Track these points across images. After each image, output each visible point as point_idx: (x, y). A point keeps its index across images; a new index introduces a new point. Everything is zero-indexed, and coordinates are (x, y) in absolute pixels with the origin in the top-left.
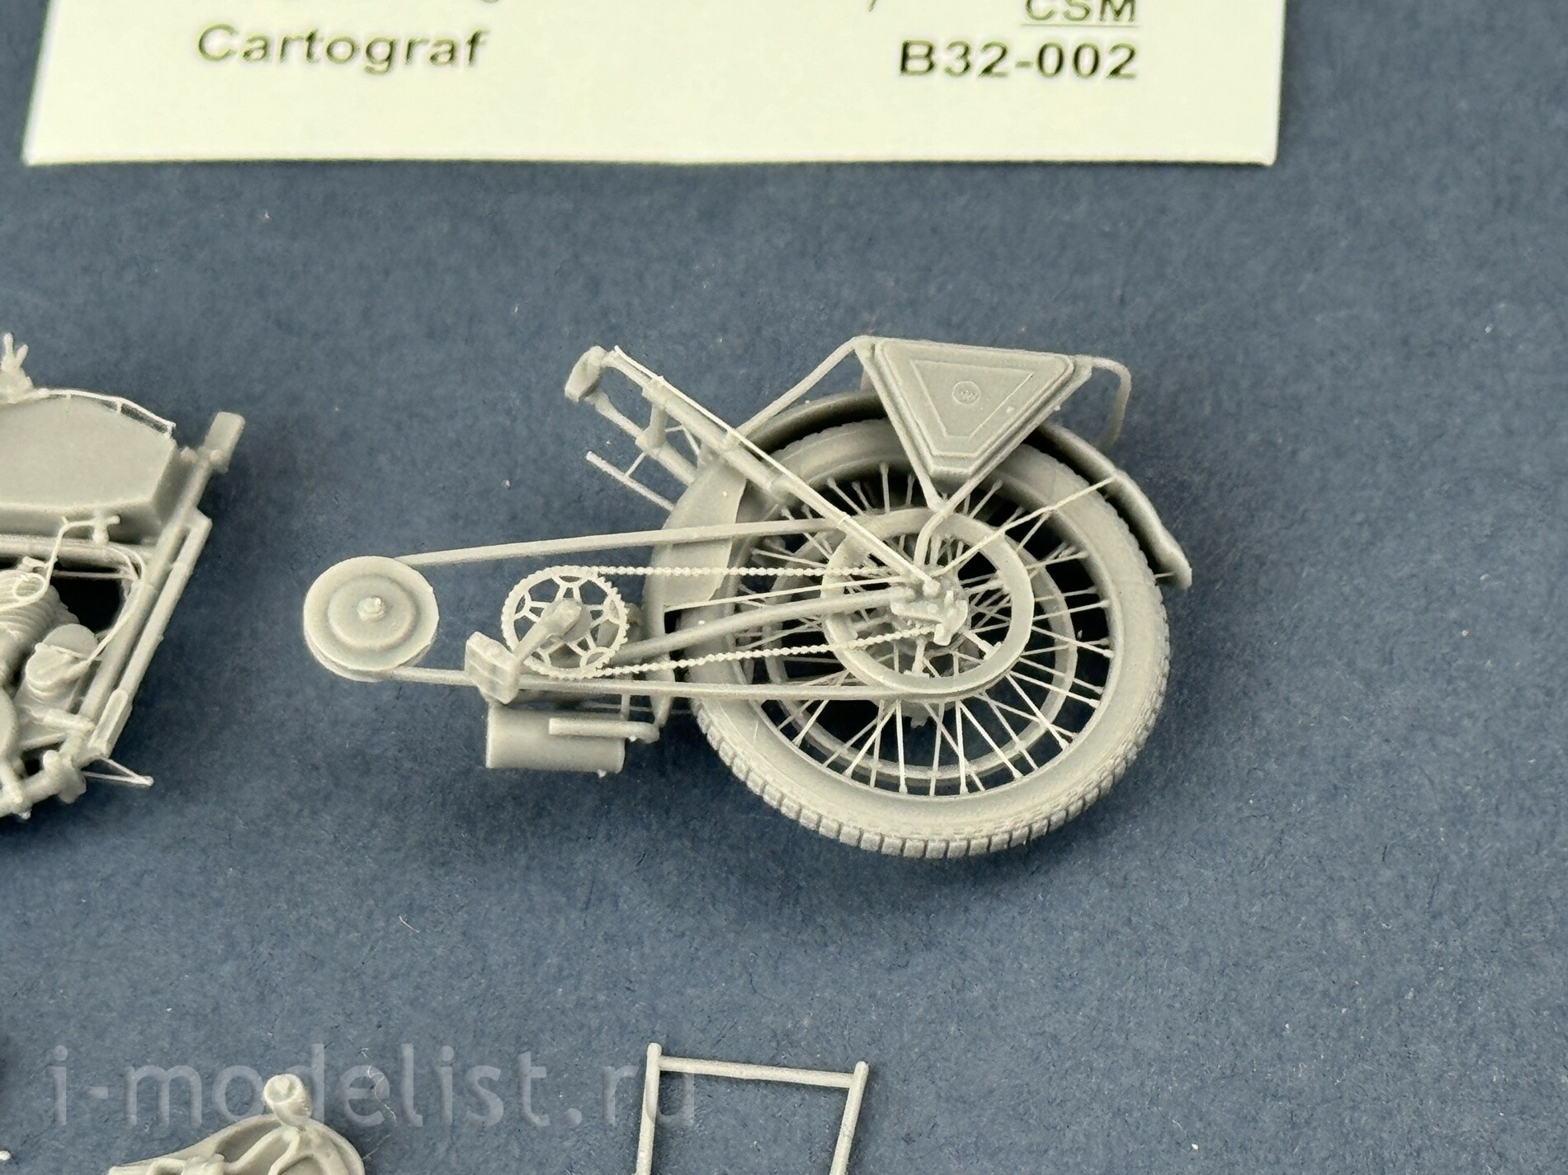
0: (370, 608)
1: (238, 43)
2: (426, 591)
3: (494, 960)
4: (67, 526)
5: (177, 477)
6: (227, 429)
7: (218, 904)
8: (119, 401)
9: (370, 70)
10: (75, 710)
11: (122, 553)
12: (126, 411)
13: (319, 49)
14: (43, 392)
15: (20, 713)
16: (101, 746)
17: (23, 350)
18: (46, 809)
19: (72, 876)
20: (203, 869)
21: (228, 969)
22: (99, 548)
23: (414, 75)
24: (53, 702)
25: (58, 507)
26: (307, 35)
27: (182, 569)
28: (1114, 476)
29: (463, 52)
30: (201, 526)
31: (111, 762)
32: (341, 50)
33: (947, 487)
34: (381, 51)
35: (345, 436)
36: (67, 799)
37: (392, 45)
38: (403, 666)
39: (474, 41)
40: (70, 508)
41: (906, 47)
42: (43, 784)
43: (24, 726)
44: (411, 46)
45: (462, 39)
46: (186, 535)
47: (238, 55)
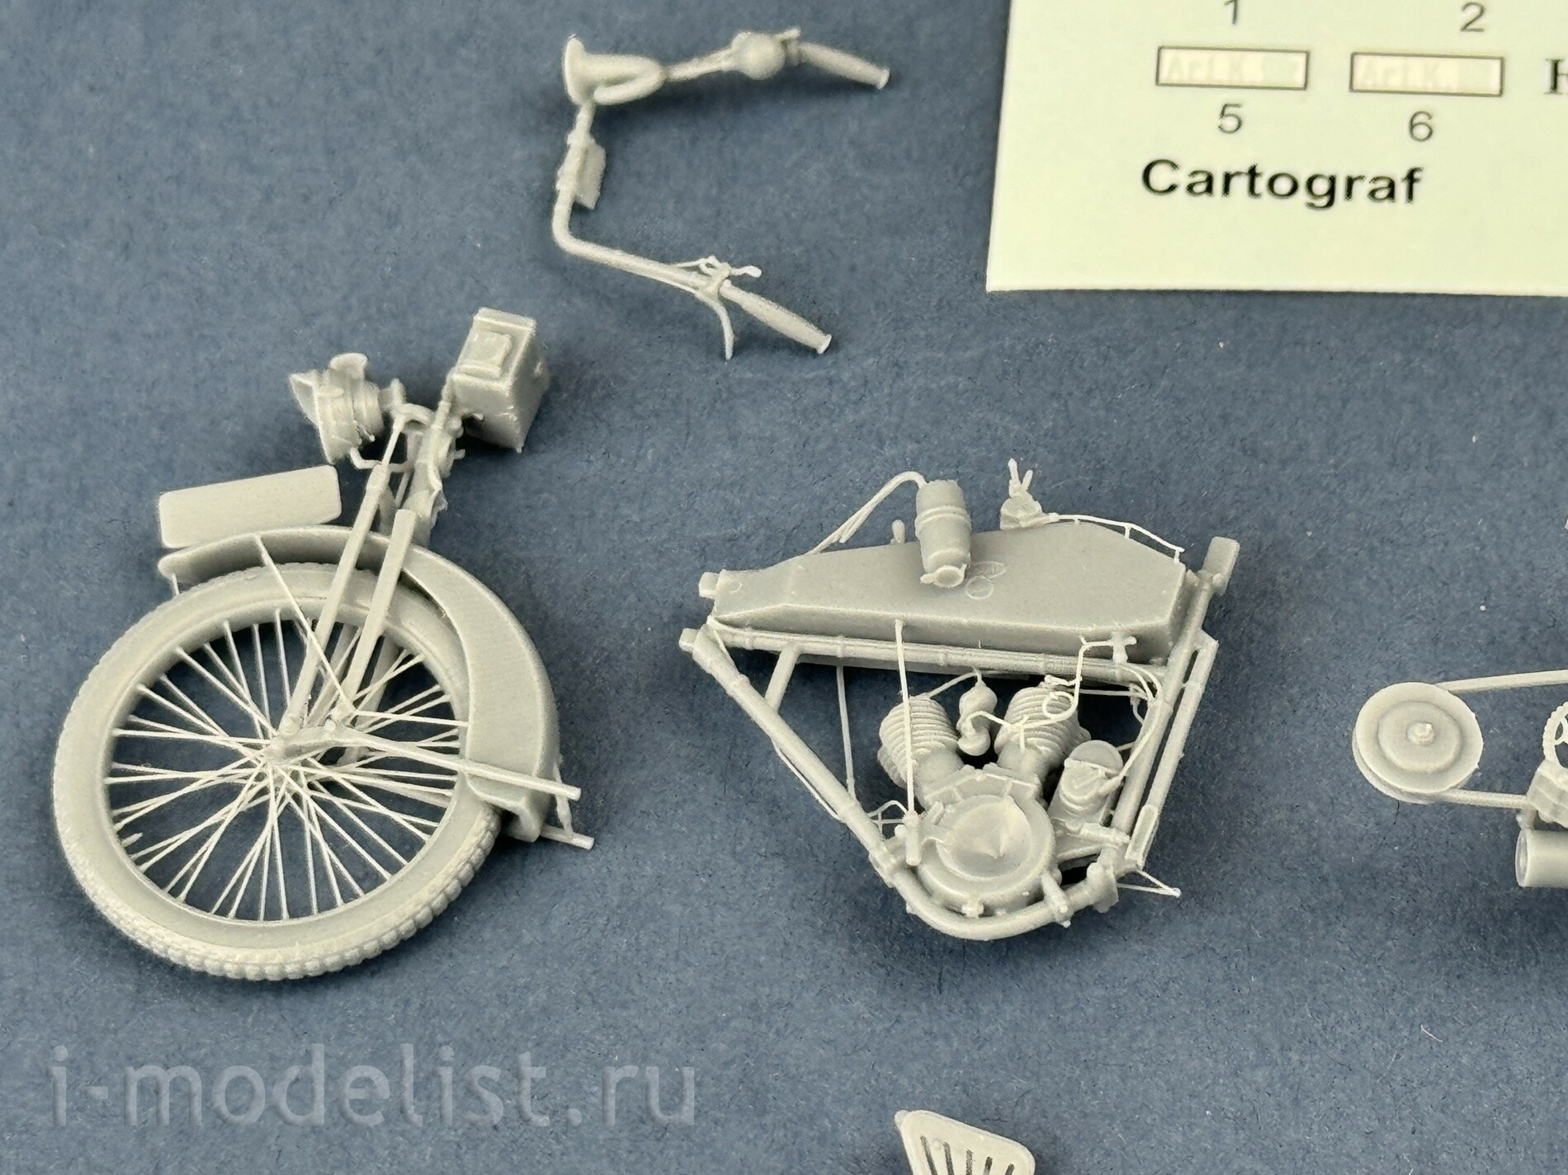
0: (1421, 733)
1: (1182, 178)
2: (1470, 718)
4: (1086, 646)
5: (1188, 596)
6: (1225, 553)
7: (1245, 1012)
8: (1128, 526)
9: (1312, 205)
10: (1108, 822)
11: (1138, 672)
12: (1135, 535)
13: (1261, 184)
14: (1054, 517)
15: (1056, 824)
16: (1136, 858)
17: (1029, 475)
18: (1084, 917)
20: (1227, 978)
21: (1260, 1075)
22: (1119, 667)
23: (1356, 210)
24: (1088, 815)
25: (1081, 628)
26: (1246, 169)
27: (1196, 688)
29: (1401, 189)
30: (1209, 648)
31: (1145, 874)
32: (1283, 185)
34: (1321, 187)
35: (1321, 559)
36: (1103, 909)
37: (1332, 180)
38: (1453, 789)
39: (1411, 178)
40: (1090, 629)
42: (1084, 894)
43: (1062, 838)
44: (1350, 182)
45: (1399, 175)
46: (1194, 656)
47: (1182, 190)
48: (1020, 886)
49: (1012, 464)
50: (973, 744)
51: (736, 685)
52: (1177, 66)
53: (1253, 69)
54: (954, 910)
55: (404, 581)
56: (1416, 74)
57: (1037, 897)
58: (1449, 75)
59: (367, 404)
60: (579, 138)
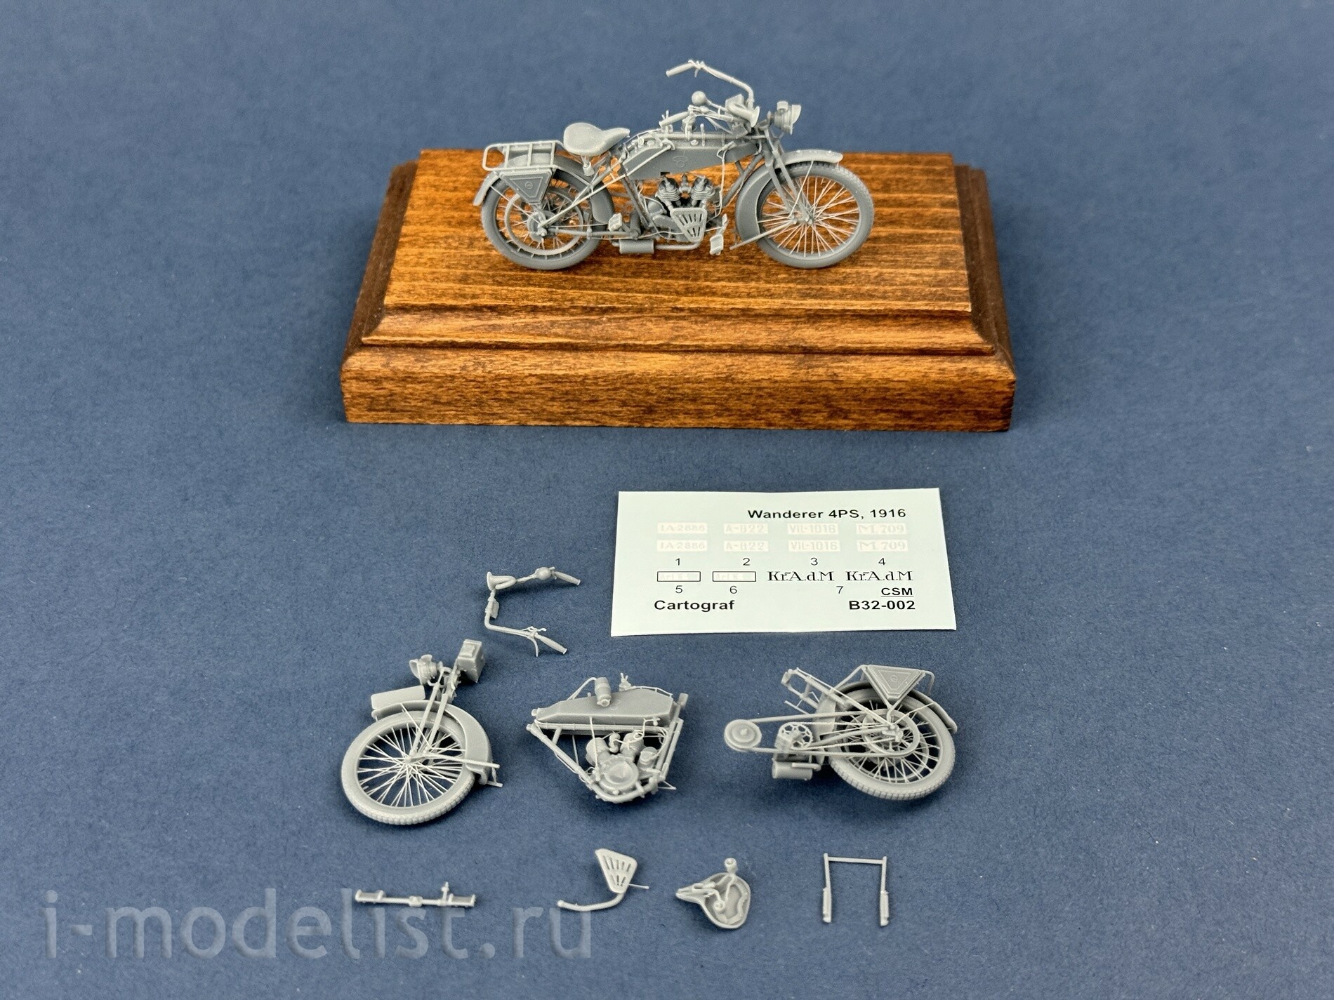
0: (744, 732)
1: (666, 605)
2: (757, 728)
3: (776, 834)
4: (645, 721)
5: (674, 709)
6: (684, 698)
7: (696, 822)
8: (656, 688)
9: (703, 611)
10: (654, 768)
11: (661, 729)
12: (658, 691)
13: (689, 606)
14: (635, 687)
15: (639, 770)
16: (663, 777)
17: (627, 677)
18: (648, 794)
19: (653, 816)
20: (690, 813)
21: (701, 839)
22: (655, 729)
23: (716, 611)
24: (649, 766)
25: (644, 716)
26: (684, 602)
27: (678, 732)
28: (933, 703)
29: (729, 606)
30: (681, 722)
31: (665, 782)
32: (695, 606)
33: (892, 702)
34: (706, 606)
35: (711, 703)
36: (653, 793)
37: (709, 604)
38: (754, 747)
39: (731, 603)
40: (647, 716)
41: (850, 602)
42: (648, 788)
43: (641, 773)
44: (714, 604)
45: (728, 603)
46: (677, 724)
47: (666, 608)
48: (629, 785)
49: (622, 674)
50: (614, 749)
51: (544, 738)
52: (662, 577)
53: (685, 577)
54: (610, 793)
55: (445, 714)
56: (731, 577)
57: (634, 789)
58: (740, 577)
59: (433, 668)
60: (491, 599)
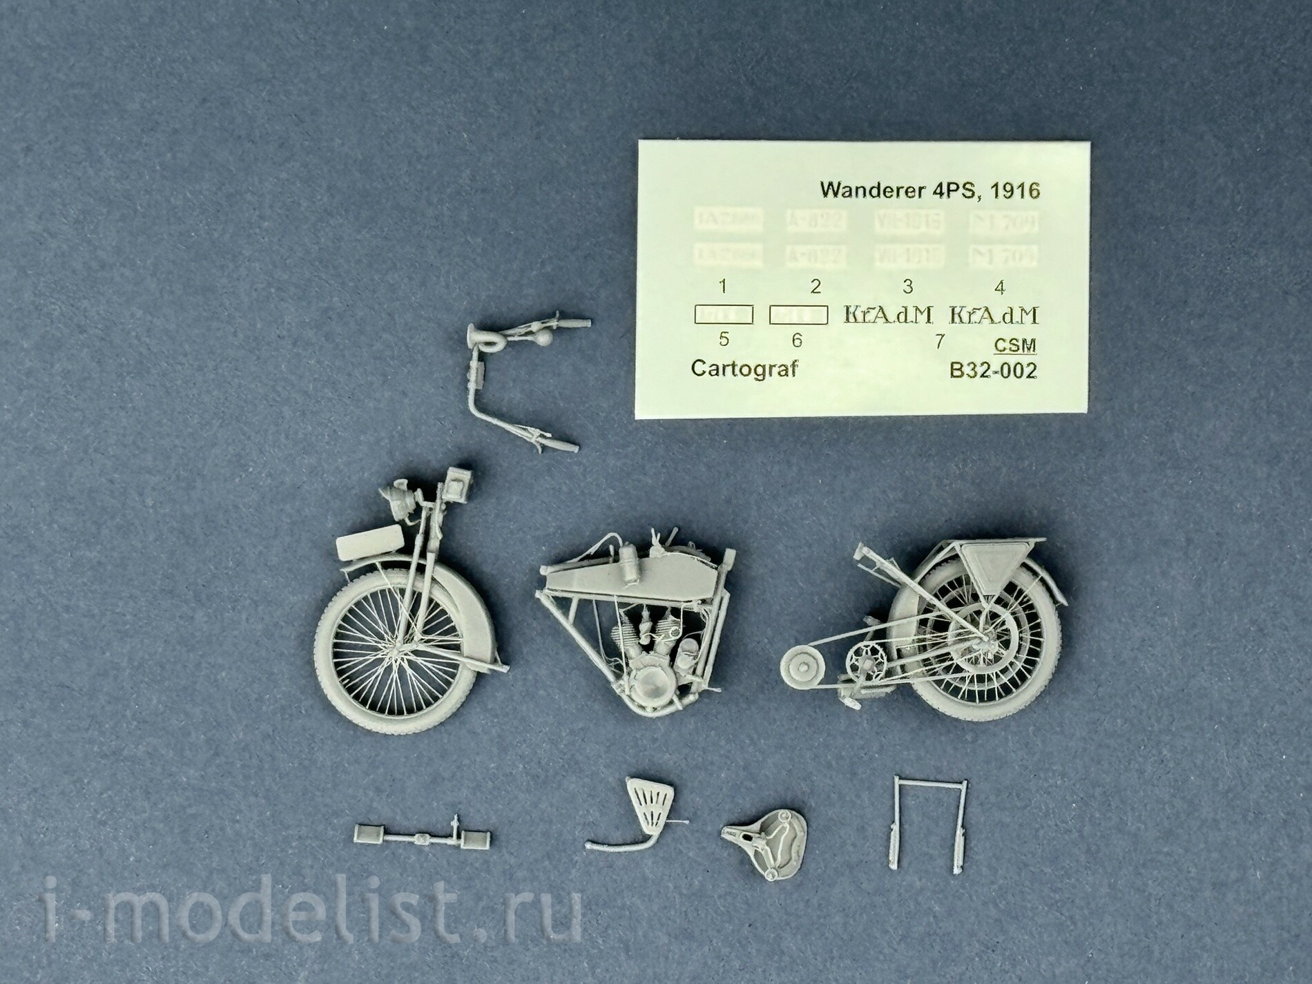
0: (803, 668)
1: (707, 368)
5: (717, 581)
6: (731, 555)
9: (757, 380)
10: (694, 672)
11: (703, 608)
12: (699, 561)
13: (737, 370)
14: (669, 554)
15: (676, 673)
16: (706, 683)
17: (659, 535)
22: (696, 607)
23: (774, 380)
24: (687, 671)
26: (731, 363)
27: (723, 612)
28: (1043, 574)
29: (790, 370)
30: (727, 596)
31: (711, 689)
32: (745, 370)
34: (760, 370)
37: (764, 367)
38: (815, 685)
39: (794, 365)
41: (952, 364)
42: (687, 700)
43: (679, 678)
44: (771, 367)
45: (789, 364)
46: (722, 599)
47: (707, 373)
48: (664, 700)
49: (653, 531)
50: (645, 641)
51: (557, 613)
52: (705, 314)
53: (733, 314)
54: (643, 708)
55: (433, 580)
56: (794, 315)
57: (671, 702)
58: (808, 315)
59: (409, 502)
60: (474, 364)
